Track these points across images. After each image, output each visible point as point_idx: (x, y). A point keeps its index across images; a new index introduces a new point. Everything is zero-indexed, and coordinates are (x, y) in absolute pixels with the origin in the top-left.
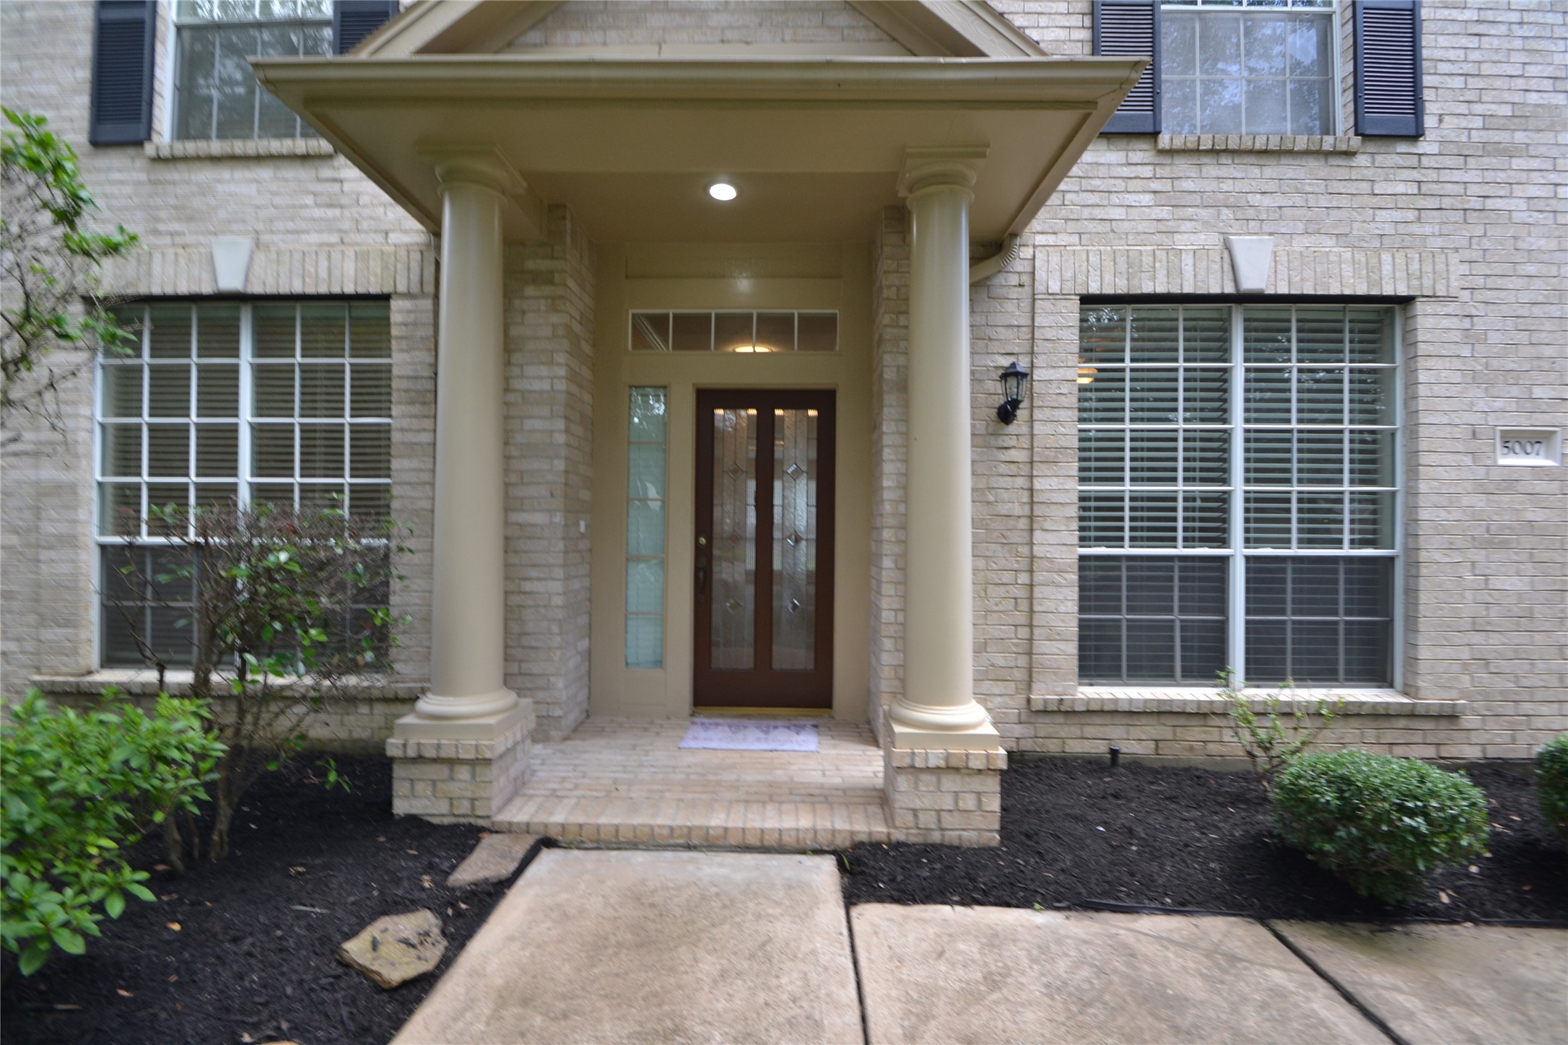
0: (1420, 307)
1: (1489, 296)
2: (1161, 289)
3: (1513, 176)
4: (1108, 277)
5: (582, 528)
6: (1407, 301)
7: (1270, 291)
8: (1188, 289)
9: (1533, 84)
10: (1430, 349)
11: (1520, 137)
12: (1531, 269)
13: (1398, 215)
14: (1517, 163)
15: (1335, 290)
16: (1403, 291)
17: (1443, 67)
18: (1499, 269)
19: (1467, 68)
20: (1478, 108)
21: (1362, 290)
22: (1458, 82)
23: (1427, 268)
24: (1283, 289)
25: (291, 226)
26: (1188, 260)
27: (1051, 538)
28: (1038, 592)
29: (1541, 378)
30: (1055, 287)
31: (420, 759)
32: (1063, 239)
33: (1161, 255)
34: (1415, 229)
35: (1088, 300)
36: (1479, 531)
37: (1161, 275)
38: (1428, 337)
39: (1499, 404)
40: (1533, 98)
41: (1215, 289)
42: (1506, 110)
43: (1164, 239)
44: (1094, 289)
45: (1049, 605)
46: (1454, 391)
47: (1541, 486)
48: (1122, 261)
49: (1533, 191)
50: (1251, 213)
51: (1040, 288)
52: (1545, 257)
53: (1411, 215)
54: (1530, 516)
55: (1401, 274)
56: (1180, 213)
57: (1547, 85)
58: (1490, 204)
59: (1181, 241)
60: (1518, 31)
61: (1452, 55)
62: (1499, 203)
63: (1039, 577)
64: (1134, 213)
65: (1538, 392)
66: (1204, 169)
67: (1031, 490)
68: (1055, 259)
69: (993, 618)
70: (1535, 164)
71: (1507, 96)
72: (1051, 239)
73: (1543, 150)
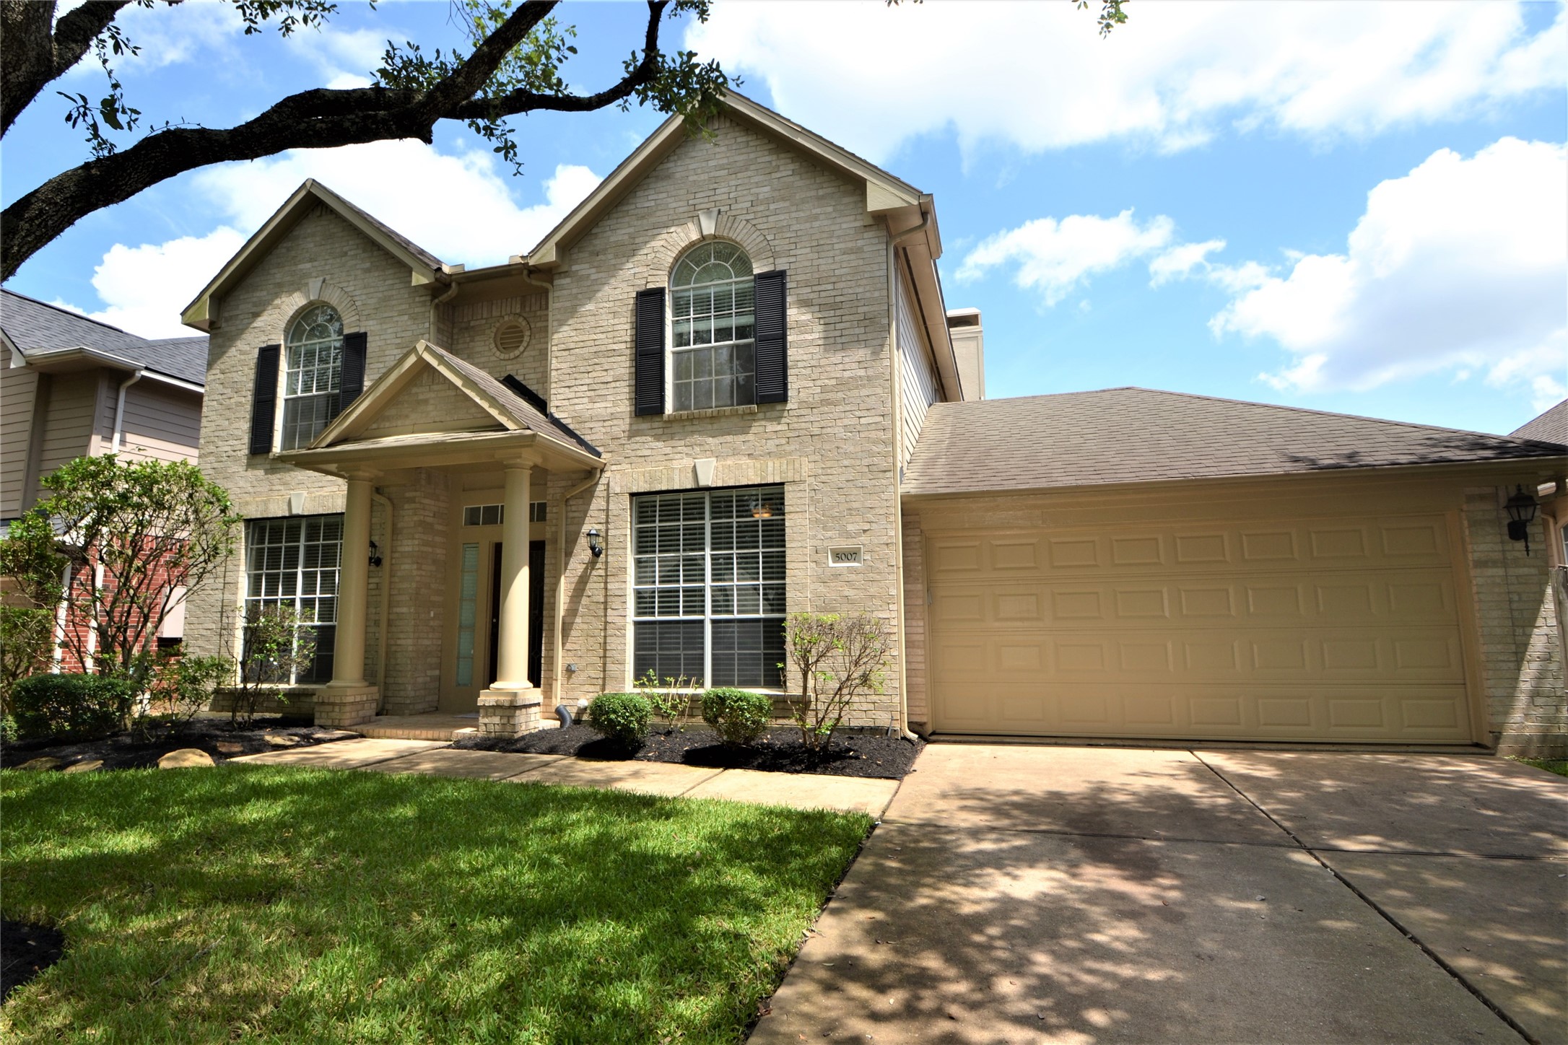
0: (786, 488)
1: (824, 478)
2: (664, 488)
3: (836, 416)
4: (641, 483)
5: (432, 614)
6: (783, 484)
7: (714, 485)
8: (677, 487)
9: (847, 367)
10: (792, 509)
11: (840, 395)
12: (846, 463)
13: (777, 442)
14: (841, 408)
15: (744, 482)
16: (778, 480)
17: (800, 364)
18: (829, 464)
19: (813, 363)
20: (818, 383)
21: (757, 481)
22: (808, 371)
23: (791, 467)
24: (720, 484)
25: (320, 484)
26: (677, 472)
27: (615, 613)
28: (608, 640)
29: (851, 520)
30: (618, 490)
31: (323, 703)
32: (625, 466)
33: (664, 471)
34: (788, 448)
35: (632, 495)
36: (820, 603)
37: (665, 481)
38: (790, 503)
39: (829, 534)
40: (847, 374)
41: (689, 487)
42: (833, 382)
43: (668, 463)
44: (635, 490)
45: (613, 646)
46: (803, 529)
47: (853, 577)
48: (647, 475)
49: (846, 422)
50: (707, 447)
51: (611, 491)
52: (854, 456)
53: (784, 441)
54: (846, 593)
55: (777, 472)
56: (675, 450)
57: (855, 366)
58: (824, 431)
59: (676, 464)
60: (839, 340)
61: (805, 357)
62: (829, 430)
63: (609, 632)
64: (654, 452)
65: (850, 527)
66: (686, 428)
67: (606, 589)
68: (618, 476)
69: (590, 654)
70: (848, 408)
71: (833, 375)
72: (619, 467)
73: (851, 400)
